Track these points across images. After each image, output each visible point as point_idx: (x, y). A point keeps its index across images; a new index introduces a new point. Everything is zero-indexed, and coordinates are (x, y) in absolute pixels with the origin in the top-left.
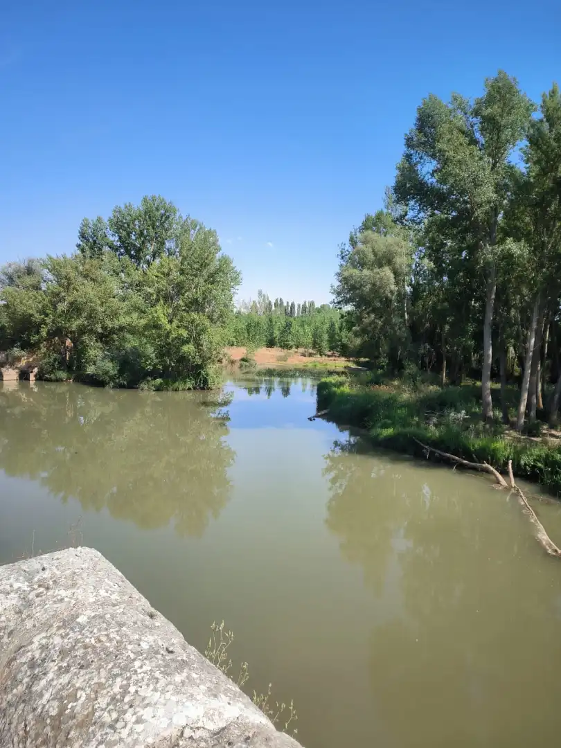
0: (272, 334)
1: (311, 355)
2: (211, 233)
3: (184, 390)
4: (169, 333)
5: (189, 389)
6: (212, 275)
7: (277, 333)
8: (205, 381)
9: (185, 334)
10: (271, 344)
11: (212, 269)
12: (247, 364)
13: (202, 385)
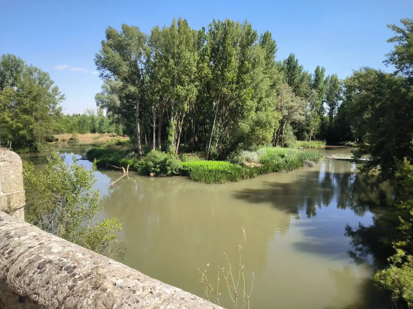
0: (94, 126)
1: (114, 136)
2: (45, 75)
3: (24, 153)
4: (12, 125)
5: (27, 152)
6: (35, 97)
7: (97, 126)
8: (36, 148)
9: (21, 125)
10: (93, 131)
11: (34, 94)
12: (72, 141)
13: (34, 150)
